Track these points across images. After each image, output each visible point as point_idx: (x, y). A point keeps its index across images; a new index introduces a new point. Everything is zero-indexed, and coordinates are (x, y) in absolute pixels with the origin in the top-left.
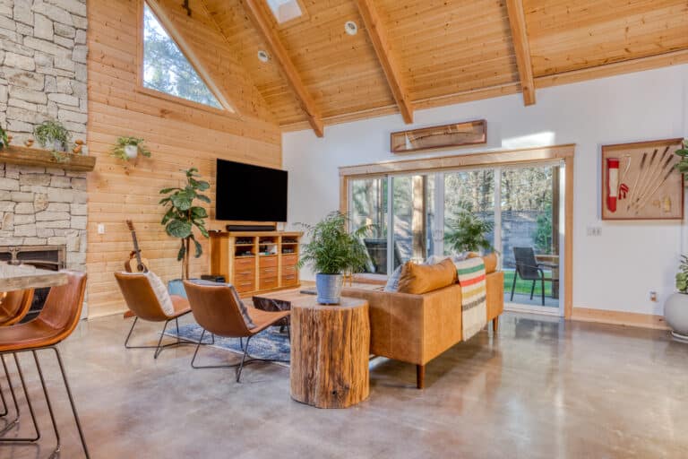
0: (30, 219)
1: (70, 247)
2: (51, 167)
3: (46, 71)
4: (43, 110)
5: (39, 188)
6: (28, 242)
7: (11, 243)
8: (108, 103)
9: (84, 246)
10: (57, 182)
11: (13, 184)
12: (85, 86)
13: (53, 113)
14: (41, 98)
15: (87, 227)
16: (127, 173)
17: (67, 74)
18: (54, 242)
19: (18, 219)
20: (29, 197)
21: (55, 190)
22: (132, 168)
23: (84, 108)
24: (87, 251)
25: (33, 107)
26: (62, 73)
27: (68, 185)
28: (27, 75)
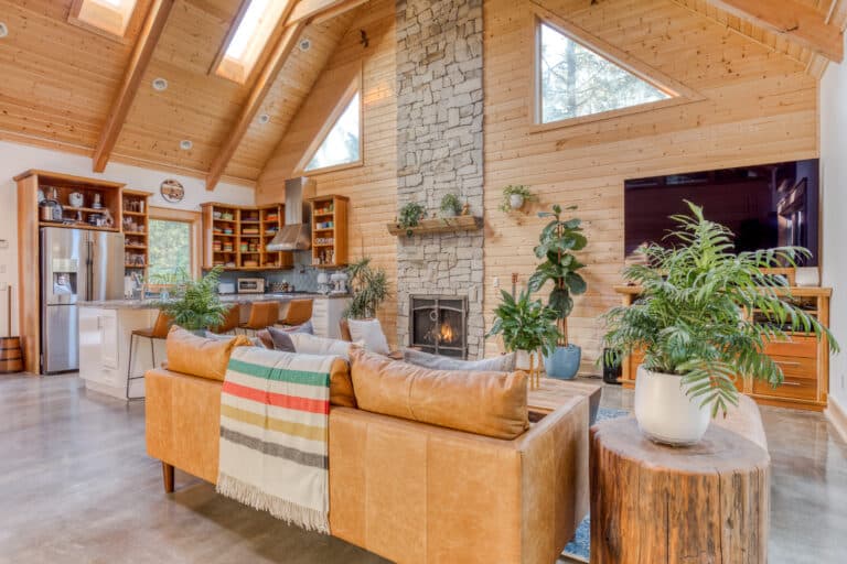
0: (446, 274)
1: (471, 299)
2: (459, 231)
3: (455, 152)
4: (453, 184)
5: (451, 249)
6: (446, 292)
7: (436, 292)
8: (501, 159)
9: (480, 298)
10: (461, 242)
11: (436, 248)
12: (480, 151)
13: (459, 185)
14: (451, 176)
15: (483, 279)
16: (519, 224)
17: (468, 147)
18: (461, 293)
19: (440, 275)
20: (445, 256)
21: (461, 249)
22: (525, 217)
23: (481, 173)
24: (483, 302)
25: (447, 185)
26: (465, 148)
27: (469, 244)
28: (445, 161)
